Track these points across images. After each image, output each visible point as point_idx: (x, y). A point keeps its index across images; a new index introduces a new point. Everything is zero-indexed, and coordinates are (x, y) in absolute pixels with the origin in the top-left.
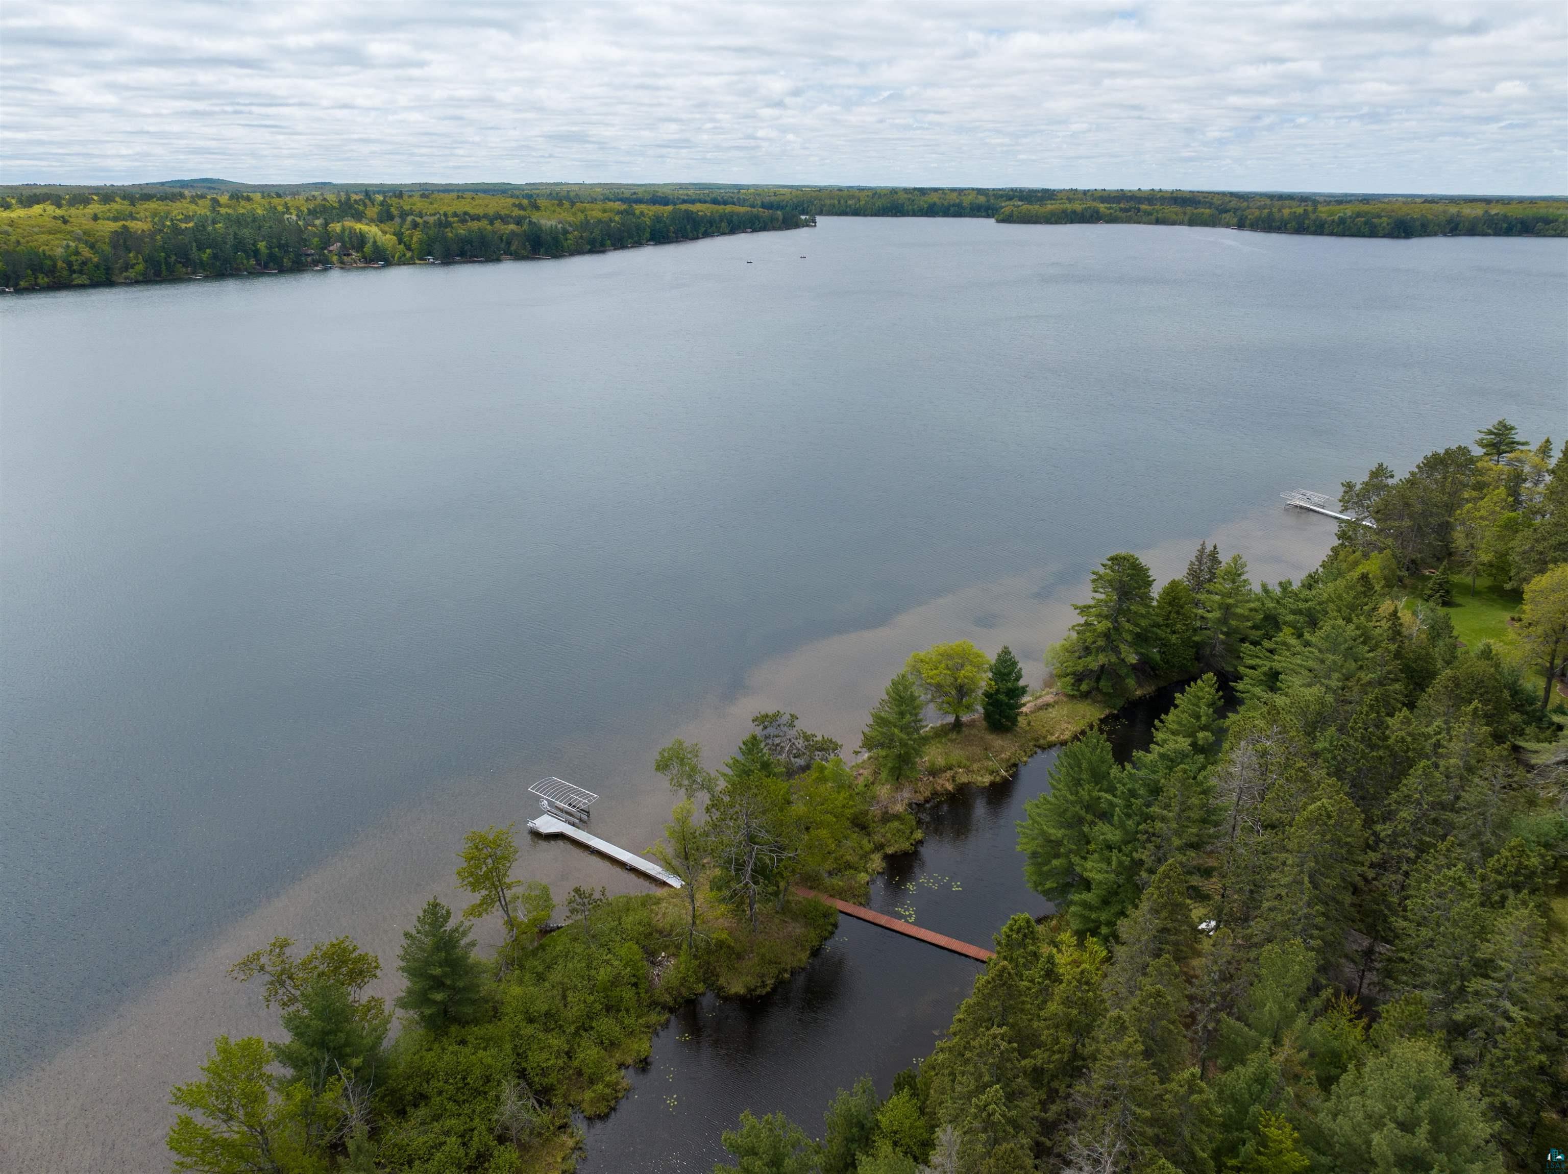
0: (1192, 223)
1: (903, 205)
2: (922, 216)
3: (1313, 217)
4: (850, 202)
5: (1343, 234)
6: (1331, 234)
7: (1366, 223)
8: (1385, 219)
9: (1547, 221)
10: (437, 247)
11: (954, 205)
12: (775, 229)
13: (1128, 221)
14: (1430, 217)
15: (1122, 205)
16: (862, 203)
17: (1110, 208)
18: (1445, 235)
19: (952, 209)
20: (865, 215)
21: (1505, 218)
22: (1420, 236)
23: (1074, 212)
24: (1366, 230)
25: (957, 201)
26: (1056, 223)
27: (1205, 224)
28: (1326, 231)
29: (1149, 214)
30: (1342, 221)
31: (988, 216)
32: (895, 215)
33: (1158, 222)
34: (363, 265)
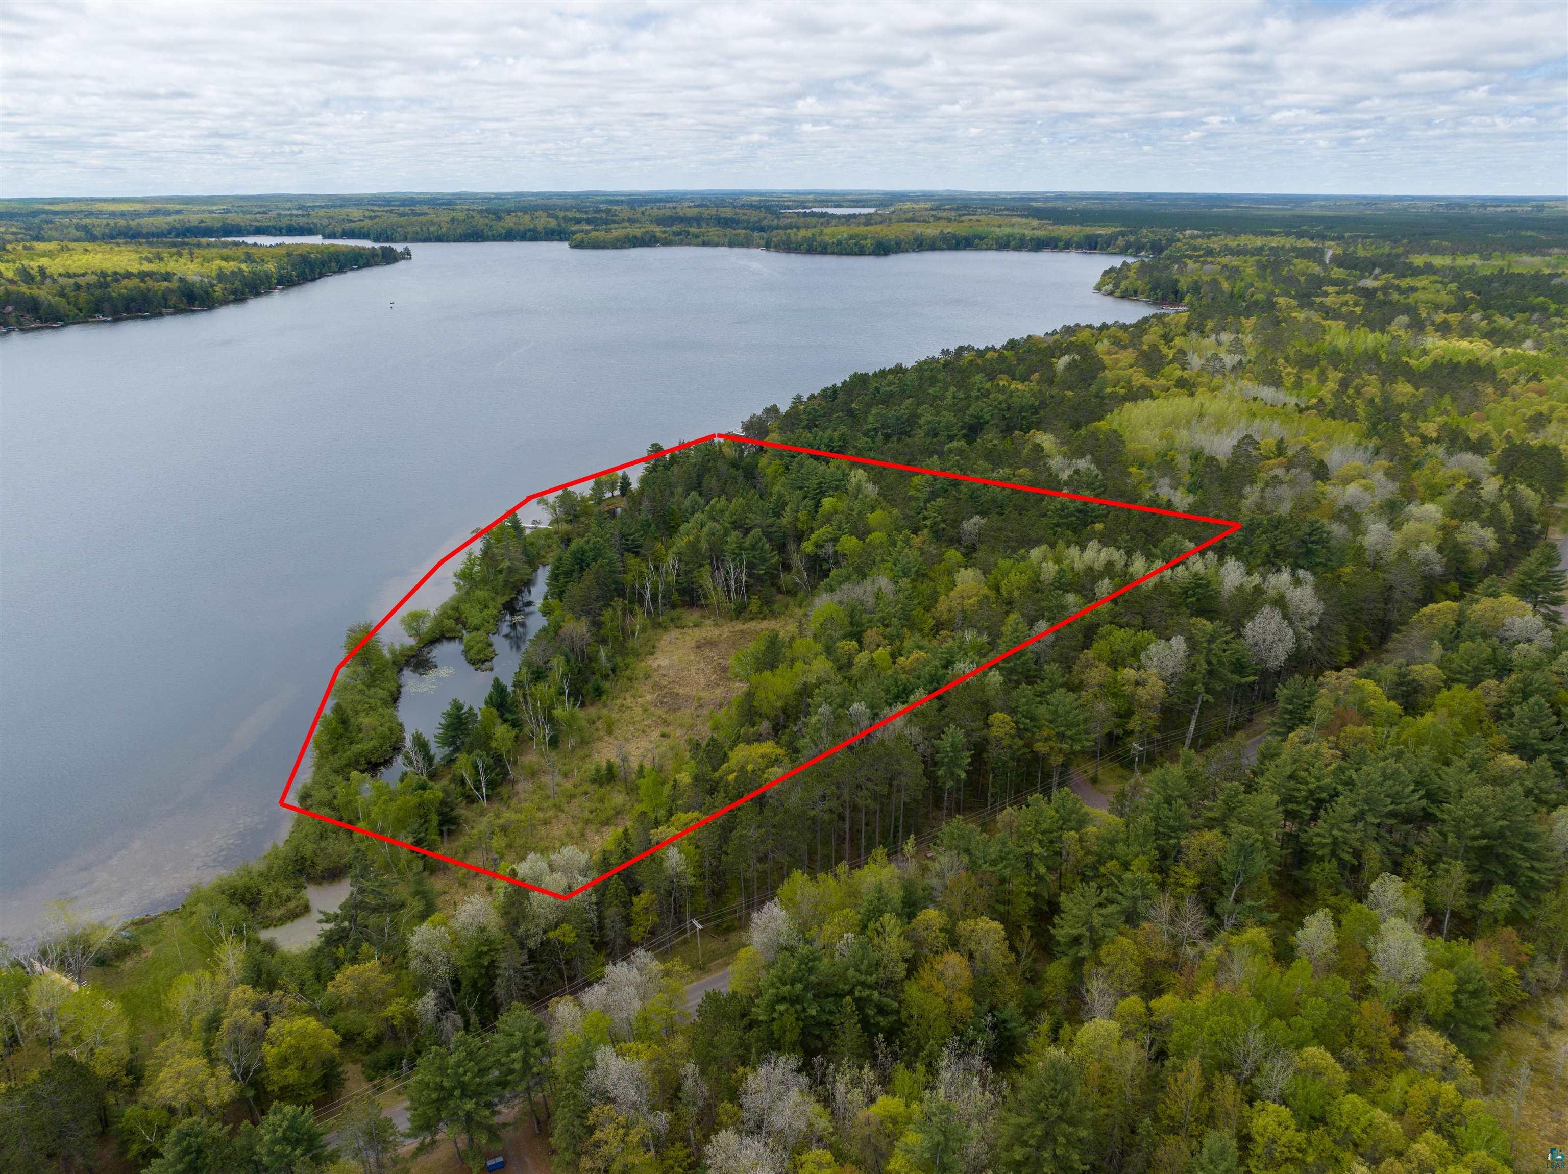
0: (731, 245)
1: (482, 231)
2: (501, 240)
3: (819, 239)
4: (432, 229)
5: (841, 253)
6: (833, 253)
7: (856, 244)
8: (869, 241)
9: (981, 238)
10: (106, 306)
11: (529, 230)
12: (377, 264)
13: (681, 244)
14: (902, 237)
15: (674, 228)
16: (444, 230)
17: (665, 232)
18: (914, 251)
19: (528, 234)
20: (448, 241)
21: (954, 236)
22: (896, 252)
23: (635, 237)
24: (856, 250)
25: (532, 226)
26: (621, 247)
27: (741, 245)
28: (829, 250)
29: (697, 236)
30: (839, 243)
31: (561, 240)
32: (476, 241)
33: (705, 244)
34: (39, 325)
